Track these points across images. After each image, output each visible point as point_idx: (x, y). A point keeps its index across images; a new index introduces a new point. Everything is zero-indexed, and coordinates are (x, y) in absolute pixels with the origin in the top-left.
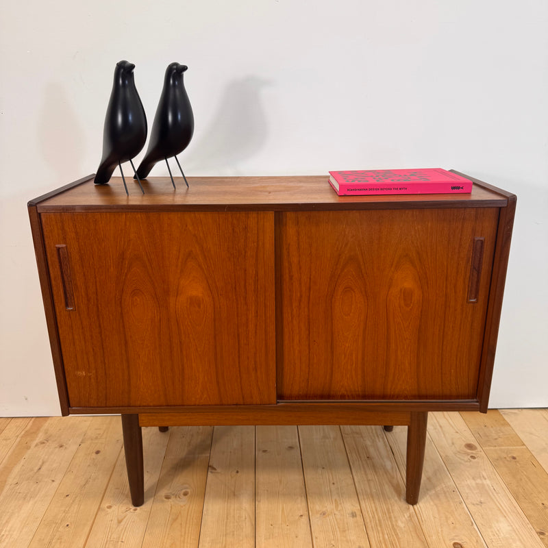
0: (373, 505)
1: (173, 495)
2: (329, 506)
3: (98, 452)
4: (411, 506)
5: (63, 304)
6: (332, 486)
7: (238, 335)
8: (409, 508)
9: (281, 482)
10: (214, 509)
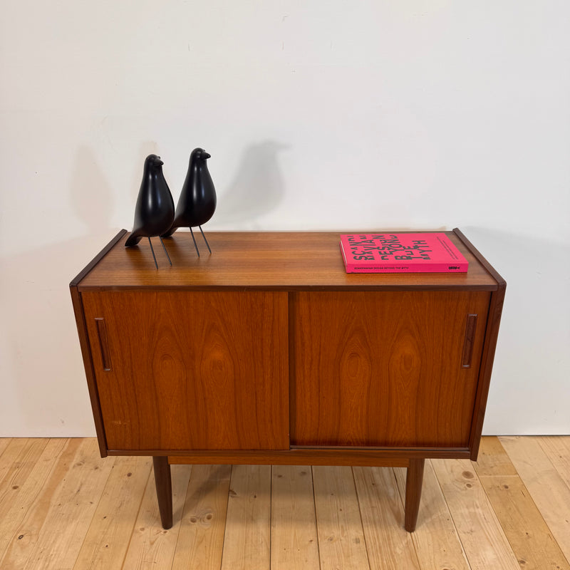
0: (375, 532)
1: (198, 518)
2: (336, 532)
3: (129, 475)
4: (409, 534)
5: (102, 367)
6: (340, 512)
7: (256, 393)
8: (407, 535)
10: (234, 532)
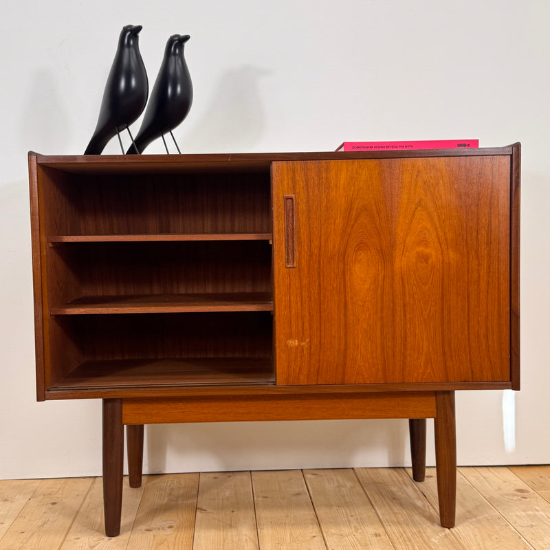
0: (401, 529)
1: (155, 528)
2: (347, 530)
4: (447, 530)
6: (350, 517)
8: (444, 531)
9: (287, 516)
